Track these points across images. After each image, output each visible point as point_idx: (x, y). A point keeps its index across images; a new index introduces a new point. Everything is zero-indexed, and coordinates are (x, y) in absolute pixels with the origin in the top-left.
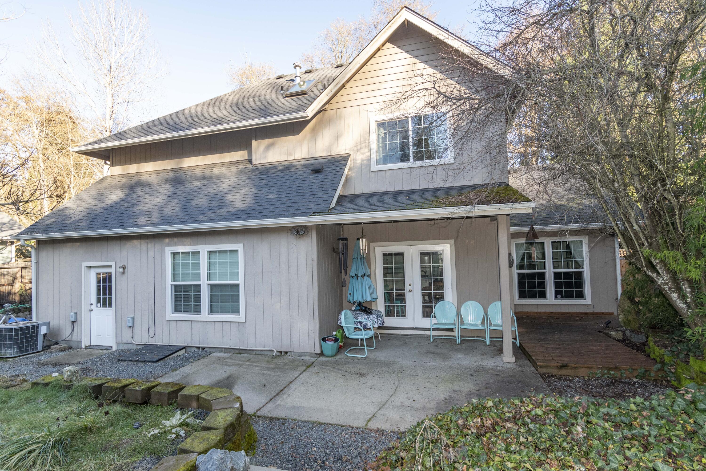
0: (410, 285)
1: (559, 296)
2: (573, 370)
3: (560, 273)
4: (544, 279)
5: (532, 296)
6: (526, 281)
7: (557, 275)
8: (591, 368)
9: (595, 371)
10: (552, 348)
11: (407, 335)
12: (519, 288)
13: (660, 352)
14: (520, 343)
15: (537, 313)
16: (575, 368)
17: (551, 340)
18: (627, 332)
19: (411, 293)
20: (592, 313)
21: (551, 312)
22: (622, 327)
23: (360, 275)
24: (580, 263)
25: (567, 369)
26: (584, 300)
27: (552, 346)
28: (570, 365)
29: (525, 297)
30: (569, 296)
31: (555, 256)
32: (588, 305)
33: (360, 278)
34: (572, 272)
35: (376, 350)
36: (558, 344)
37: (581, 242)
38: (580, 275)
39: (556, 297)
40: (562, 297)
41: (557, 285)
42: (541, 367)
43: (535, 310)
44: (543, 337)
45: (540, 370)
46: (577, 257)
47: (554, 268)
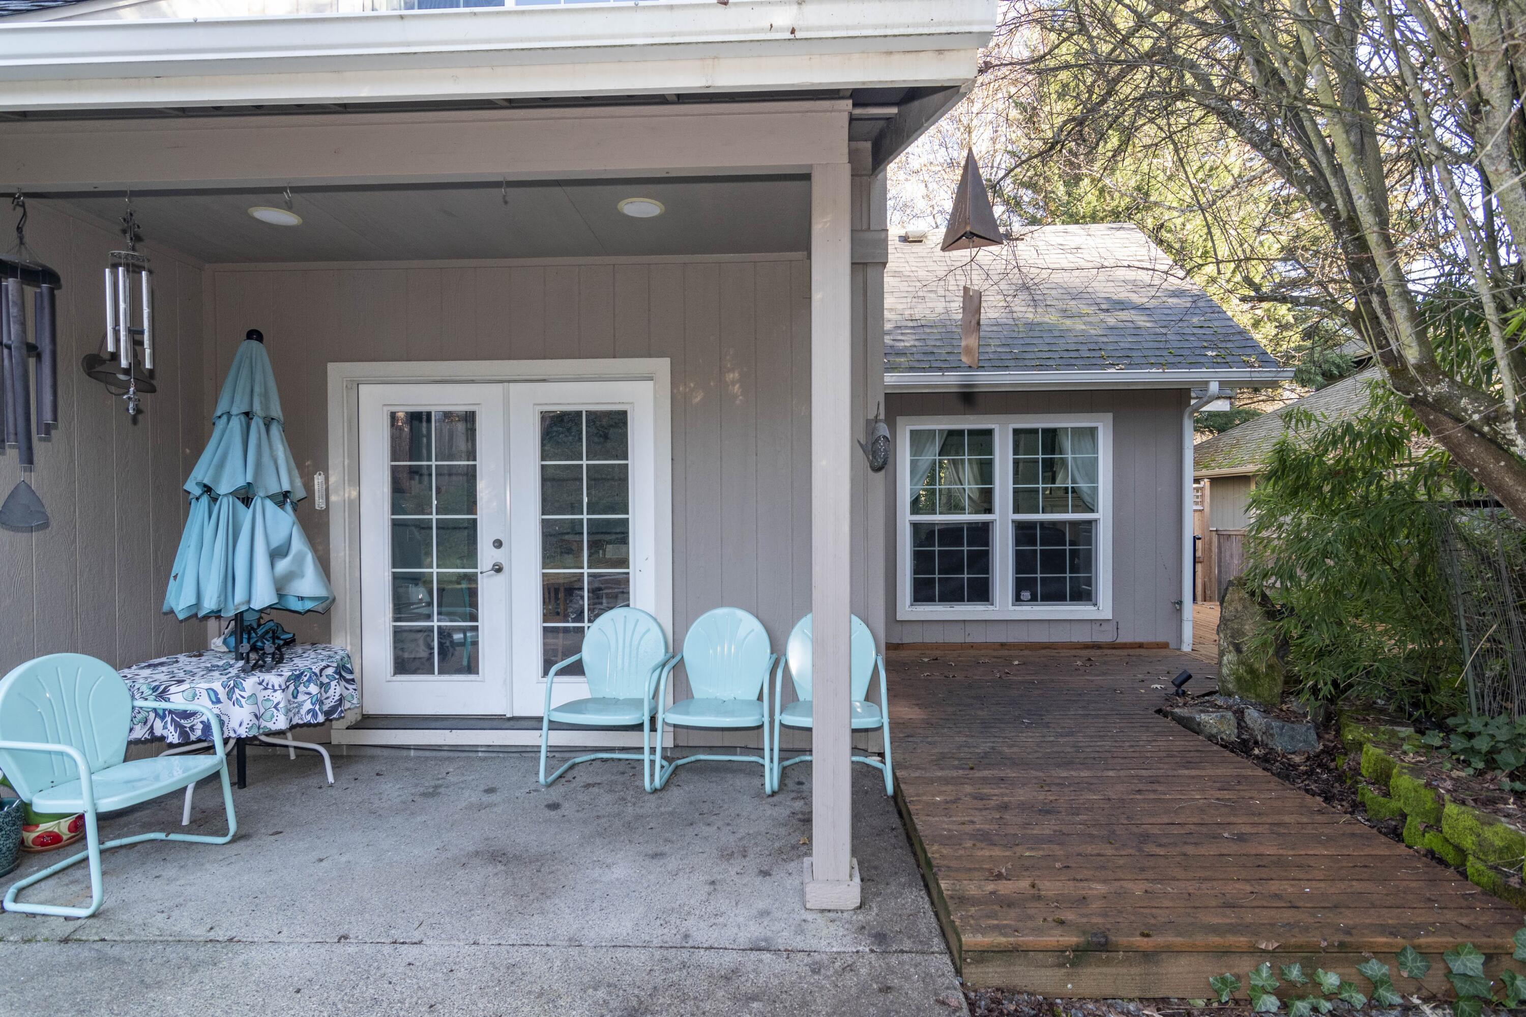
0: (498, 544)
1: (1026, 595)
2: (1135, 970)
3: (1031, 525)
4: (987, 545)
5: (952, 595)
6: (937, 549)
7: (1024, 532)
8: (1224, 952)
9: (1244, 965)
10: (1024, 807)
11: (472, 749)
12: (916, 571)
13: (1488, 833)
14: (895, 778)
15: (963, 646)
16: (1148, 956)
17: (1014, 763)
18: (1253, 715)
19: (500, 577)
20: (1113, 646)
21: (1003, 645)
22: (1230, 695)
23: (223, 488)
24: (1087, 499)
25: (1107, 963)
26: (1092, 608)
27: (1022, 795)
28: (1123, 940)
29: (930, 599)
30: (1054, 595)
31: (1021, 471)
32: (1101, 622)
33: (225, 505)
34: (1064, 523)
35: (240, 846)
36: (1043, 785)
37: (1093, 431)
38: (1085, 530)
39: (1018, 599)
40: (1034, 598)
41: (1023, 562)
42: (983, 955)
43: (956, 636)
44: (984, 746)
45: (974, 974)
46: (1078, 478)
47: (1016, 510)
